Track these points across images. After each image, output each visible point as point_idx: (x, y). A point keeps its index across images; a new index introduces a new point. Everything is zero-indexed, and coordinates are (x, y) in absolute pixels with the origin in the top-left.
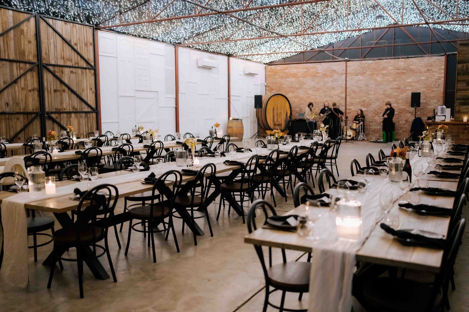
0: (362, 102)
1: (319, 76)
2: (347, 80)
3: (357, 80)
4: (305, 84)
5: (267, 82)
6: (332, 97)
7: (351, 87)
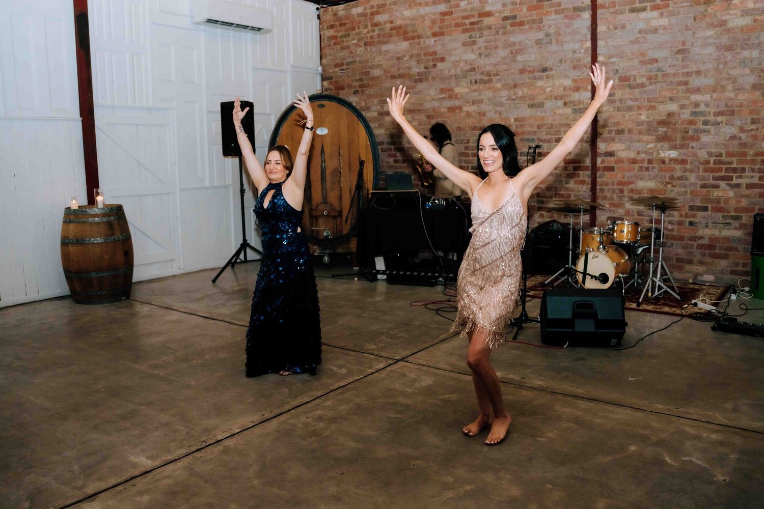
0: (662, 123)
1: (490, 28)
2: (599, 37)
3: (640, 32)
4: (443, 60)
5: (324, 61)
6: (541, 105)
7: (612, 60)
